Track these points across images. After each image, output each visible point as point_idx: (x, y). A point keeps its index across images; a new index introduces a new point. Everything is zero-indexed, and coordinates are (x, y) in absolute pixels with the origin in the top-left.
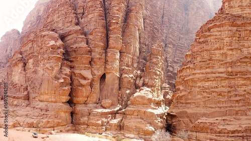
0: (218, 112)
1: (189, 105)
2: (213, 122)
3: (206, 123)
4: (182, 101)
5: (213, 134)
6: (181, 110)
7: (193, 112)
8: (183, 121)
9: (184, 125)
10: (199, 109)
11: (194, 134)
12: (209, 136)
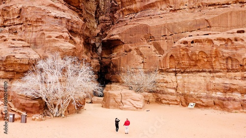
0: (237, 13)
1: (151, 11)
2: (231, 37)
3: (210, 41)
4: (133, 7)
5: (232, 74)
6: (131, 26)
7: (164, 22)
8: (137, 49)
9: (140, 59)
10: (178, 14)
11: (171, 77)
12: (217, 81)
